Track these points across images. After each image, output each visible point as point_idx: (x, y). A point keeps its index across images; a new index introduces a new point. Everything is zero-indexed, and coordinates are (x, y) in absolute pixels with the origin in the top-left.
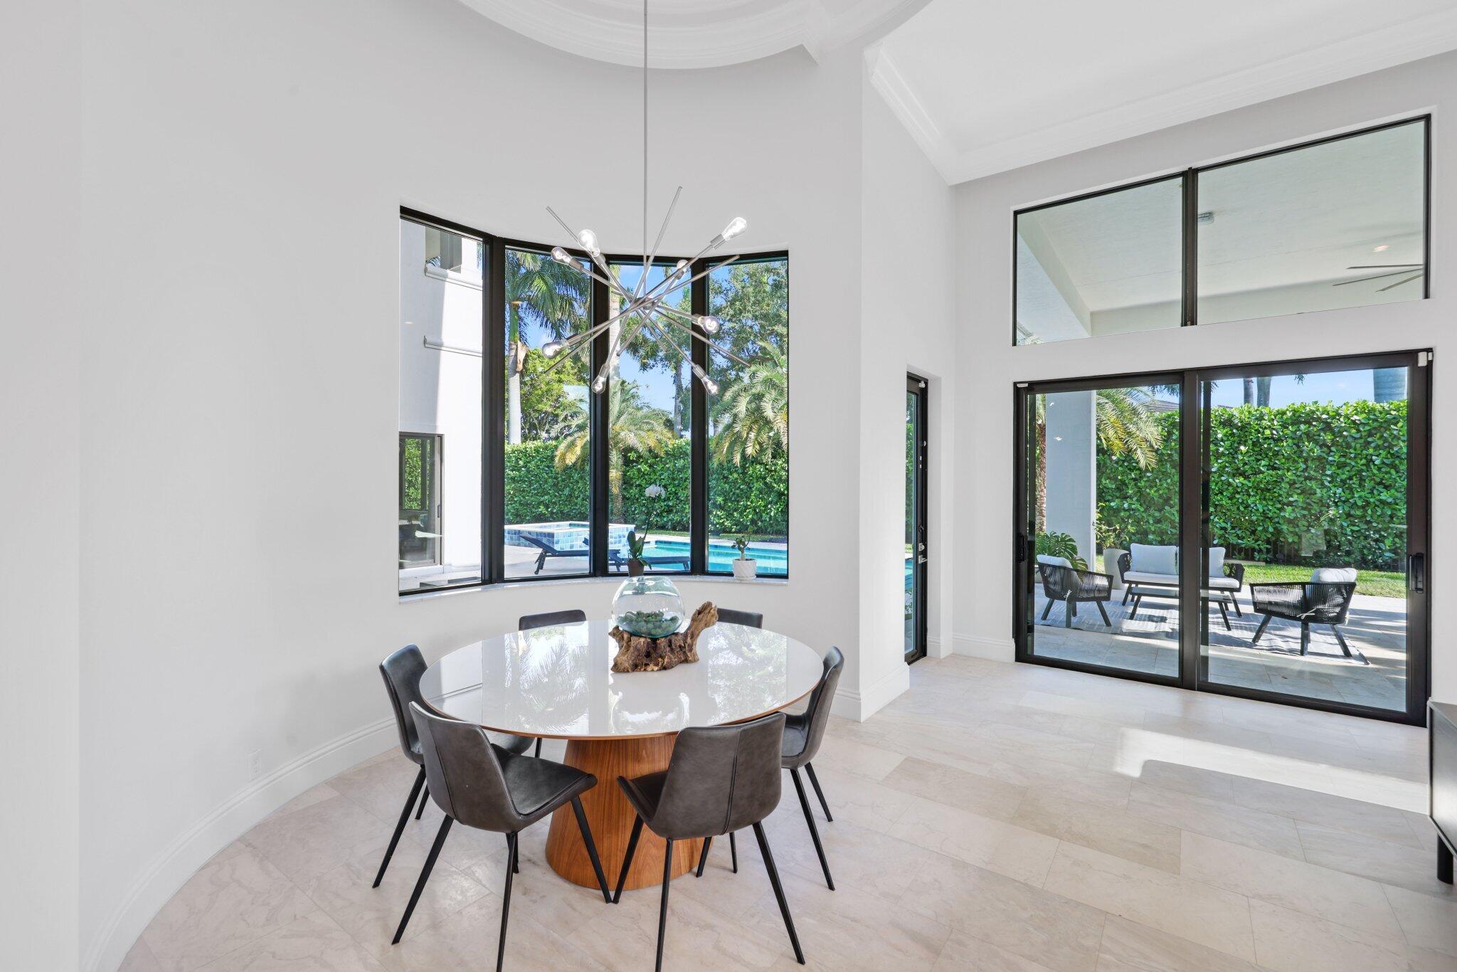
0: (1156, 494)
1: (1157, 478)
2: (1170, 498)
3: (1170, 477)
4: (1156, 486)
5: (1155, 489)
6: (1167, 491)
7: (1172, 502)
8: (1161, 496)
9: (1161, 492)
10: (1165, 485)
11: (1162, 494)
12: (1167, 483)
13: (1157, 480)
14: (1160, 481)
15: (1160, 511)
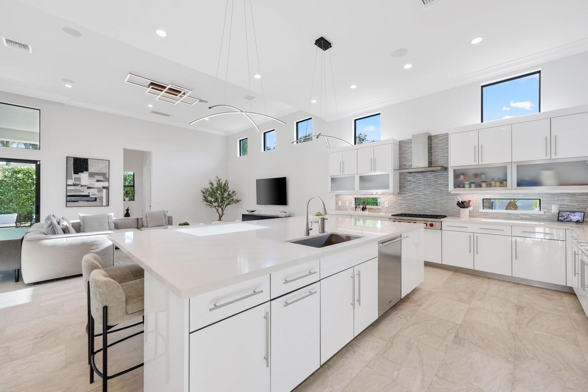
0: (5, 198)
1: (6, 192)
2: (12, 200)
3: (12, 192)
4: (5, 195)
5: (4, 196)
6: (10, 197)
7: (13, 201)
8: (8, 199)
9: (7, 197)
10: (10, 195)
11: (8, 198)
12: (11, 194)
13: (6, 193)
14: (7, 193)
15: (7, 205)
